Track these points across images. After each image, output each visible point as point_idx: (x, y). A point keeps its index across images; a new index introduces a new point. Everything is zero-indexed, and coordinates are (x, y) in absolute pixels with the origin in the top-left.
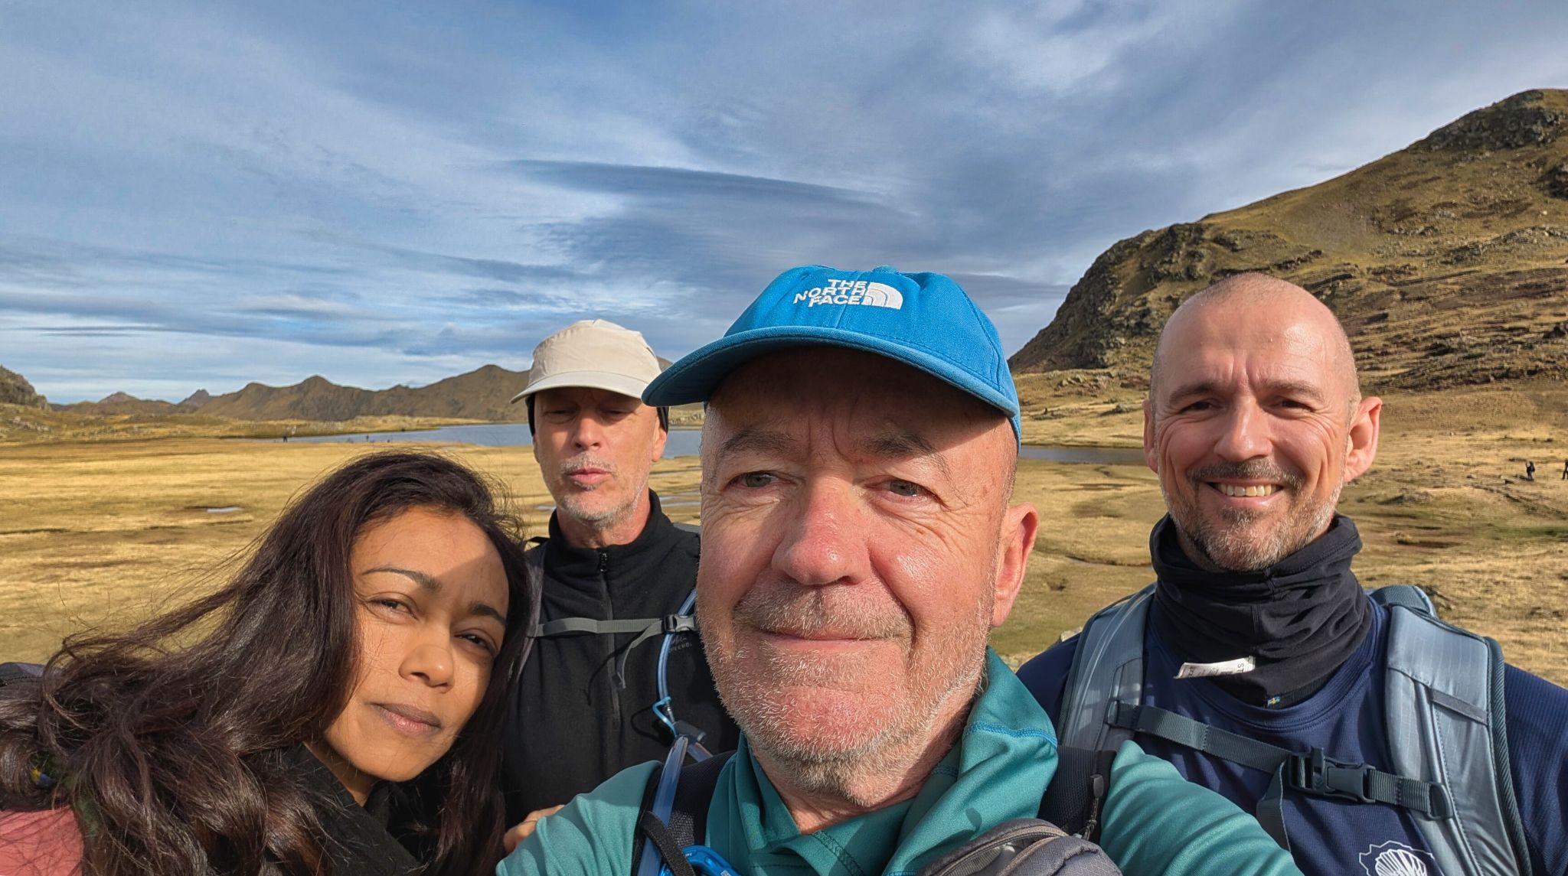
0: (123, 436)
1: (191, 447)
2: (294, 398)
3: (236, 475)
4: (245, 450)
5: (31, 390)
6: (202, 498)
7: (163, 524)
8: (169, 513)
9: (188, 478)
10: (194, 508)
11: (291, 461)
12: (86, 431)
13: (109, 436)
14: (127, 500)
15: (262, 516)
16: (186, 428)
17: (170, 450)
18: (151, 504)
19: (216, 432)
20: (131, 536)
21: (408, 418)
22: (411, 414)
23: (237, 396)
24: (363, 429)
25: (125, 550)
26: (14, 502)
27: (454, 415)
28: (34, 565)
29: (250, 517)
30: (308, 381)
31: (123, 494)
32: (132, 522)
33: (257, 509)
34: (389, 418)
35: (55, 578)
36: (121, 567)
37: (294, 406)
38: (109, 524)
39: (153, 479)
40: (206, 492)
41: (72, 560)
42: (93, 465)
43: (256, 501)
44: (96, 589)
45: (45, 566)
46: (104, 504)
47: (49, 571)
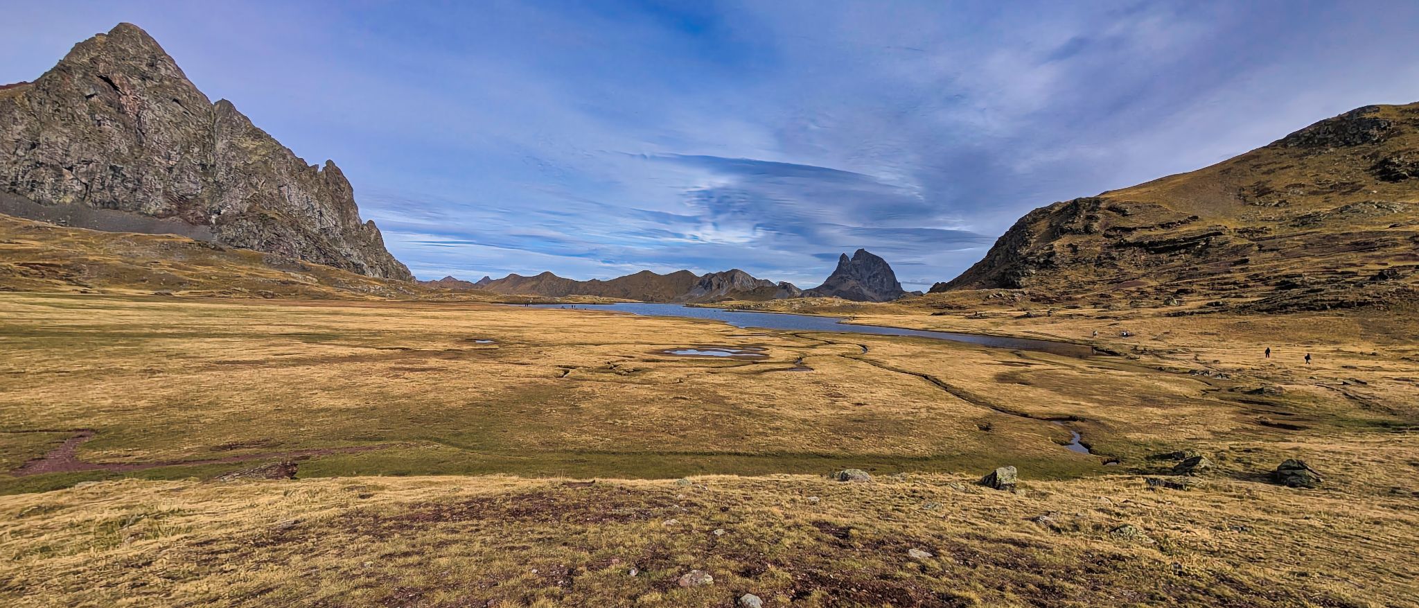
0: (447, 299)
1: (477, 308)
2: (534, 283)
3: (495, 323)
4: (503, 310)
5: (407, 273)
6: (475, 334)
7: (454, 348)
8: (458, 342)
9: (471, 323)
10: (470, 340)
11: (527, 317)
12: (431, 295)
13: (440, 299)
14: (440, 334)
15: (503, 347)
16: (476, 296)
17: (466, 308)
18: (451, 336)
19: (490, 300)
20: (437, 354)
21: (598, 297)
22: (600, 296)
23: (505, 280)
24: (571, 301)
25: (433, 362)
26: (390, 332)
27: (624, 297)
28: (391, 368)
29: (497, 347)
30: (543, 274)
31: (440, 330)
32: (440, 346)
33: (502, 342)
34: (587, 297)
35: (397, 376)
36: (429, 372)
37: (533, 287)
38: (430, 347)
39: (455, 322)
40: (477, 331)
41: (408, 366)
42: (429, 314)
43: (502, 338)
44: (414, 384)
45: (395, 369)
46: (429, 335)
47: (395, 372)
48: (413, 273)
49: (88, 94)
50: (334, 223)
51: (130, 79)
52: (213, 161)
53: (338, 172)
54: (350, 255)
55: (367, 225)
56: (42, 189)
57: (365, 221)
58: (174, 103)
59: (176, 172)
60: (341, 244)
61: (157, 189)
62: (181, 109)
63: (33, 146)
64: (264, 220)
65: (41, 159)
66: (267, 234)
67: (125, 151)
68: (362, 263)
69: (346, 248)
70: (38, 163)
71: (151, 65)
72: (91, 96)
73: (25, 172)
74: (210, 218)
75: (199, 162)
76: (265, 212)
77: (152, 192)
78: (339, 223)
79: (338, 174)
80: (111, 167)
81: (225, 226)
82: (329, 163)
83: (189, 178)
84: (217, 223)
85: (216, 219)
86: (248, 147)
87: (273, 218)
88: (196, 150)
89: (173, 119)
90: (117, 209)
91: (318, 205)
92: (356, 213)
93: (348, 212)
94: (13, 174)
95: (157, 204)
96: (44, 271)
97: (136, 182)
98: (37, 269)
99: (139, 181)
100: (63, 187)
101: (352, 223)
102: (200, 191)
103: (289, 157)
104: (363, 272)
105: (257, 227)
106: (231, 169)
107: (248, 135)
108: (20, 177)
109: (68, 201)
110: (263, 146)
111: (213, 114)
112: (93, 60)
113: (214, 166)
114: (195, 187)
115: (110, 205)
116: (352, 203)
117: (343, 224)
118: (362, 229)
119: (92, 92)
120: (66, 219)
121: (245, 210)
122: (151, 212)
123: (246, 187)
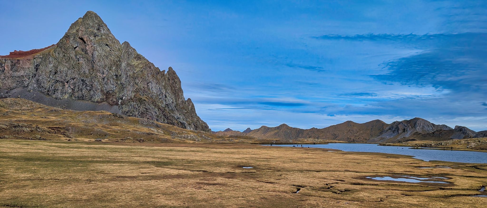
0: (227, 142)
1: (243, 146)
2: (276, 131)
3: (254, 156)
4: (257, 148)
5: (207, 127)
6: (243, 163)
7: (231, 171)
8: (233, 168)
9: (241, 156)
10: (240, 166)
11: (272, 152)
12: (219, 140)
13: (224, 142)
14: (224, 162)
15: (259, 171)
16: (243, 140)
17: (237, 147)
18: (229, 164)
19: (250, 142)
20: (222, 175)
21: (316, 140)
22: (318, 138)
23: (258, 130)
24: (299, 143)
25: (220, 180)
26: (197, 161)
27: (334, 139)
28: (197, 183)
29: (255, 171)
30: (281, 126)
31: (223, 160)
32: (223, 170)
33: (258, 168)
35: (200, 188)
36: (217, 186)
37: (276, 134)
38: (218, 170)
39: (232, 156)
40: (244, 161)
41: (206, 182)
42: (218, 150)
43: (258, 165)
44: (209, 193)
45: (199, 183)
46: (217, 163)
47: (199, 186)
48: (210, 127)
49: (75, 47)
50: (172, 100)
51: (90, 37)
52: (120, 73)
53: (174, 73)
54: (179, 118)
55: (187, 101)
56: (57, 93)
57: (186, 99)
58: (106, 46)
59: (106, 80)
60: (175, 112)
61: (98, 89)
62: (109, 49)
63: (56, 73)
64: (141, 101)
65: (58, 79)
66: (142, 109)
67: (87, 72)
68: (185, 122)
69: (177, 114)
70: (56, 81)
71: (98, 29)
72: (76, 47)
73: (52, 86)
74: (118, 102)
75: (115, 74)
76: (141, 97)
77: (96, 91)
78: (174, 101)
79: (174, 74)
80: (82, 80)
81: (124, 105)
82: (170, 69)
83: (111, 82)
84: (121, 104)
85: (121, 102)
86: (135, 64)
87: (144, 100)
88: (114, 68)
89: (105, 54)
90: (83, 100)
91: (165, 92)
92: (182, 95)
93: (178, 95)
94: (48, 87)
95: (98, 97)
96: (56, 131)
97: (91, 86)
98: (53, 130)
99: (92, 85)
100: (64, 91)
101: (180, 100)
102: (115, 89)
103: (152, 67)
104: (185, 128)
105: (138, 105)
106: (127, 77)
107: (135, 58)
108: (50, 88)
109: (66, 97)
110: (141, 63)
111: (121, 50)
112: (77, 31)
113: (120, 75)
114: (113, 86)
115: (81, 98)
116: (181, 90)
117: (176, 101)
118: (185, 103)
119: (76, 45)
120: (65, 105)
121: (133, 97)
122: (96, 100)
123: (134, 85)
